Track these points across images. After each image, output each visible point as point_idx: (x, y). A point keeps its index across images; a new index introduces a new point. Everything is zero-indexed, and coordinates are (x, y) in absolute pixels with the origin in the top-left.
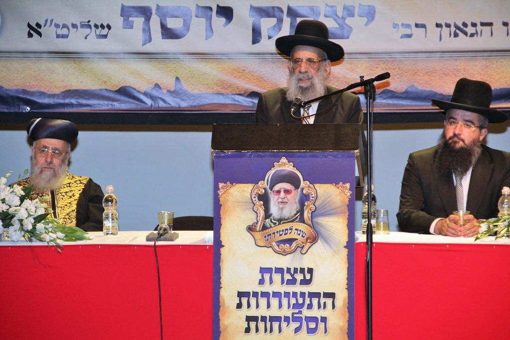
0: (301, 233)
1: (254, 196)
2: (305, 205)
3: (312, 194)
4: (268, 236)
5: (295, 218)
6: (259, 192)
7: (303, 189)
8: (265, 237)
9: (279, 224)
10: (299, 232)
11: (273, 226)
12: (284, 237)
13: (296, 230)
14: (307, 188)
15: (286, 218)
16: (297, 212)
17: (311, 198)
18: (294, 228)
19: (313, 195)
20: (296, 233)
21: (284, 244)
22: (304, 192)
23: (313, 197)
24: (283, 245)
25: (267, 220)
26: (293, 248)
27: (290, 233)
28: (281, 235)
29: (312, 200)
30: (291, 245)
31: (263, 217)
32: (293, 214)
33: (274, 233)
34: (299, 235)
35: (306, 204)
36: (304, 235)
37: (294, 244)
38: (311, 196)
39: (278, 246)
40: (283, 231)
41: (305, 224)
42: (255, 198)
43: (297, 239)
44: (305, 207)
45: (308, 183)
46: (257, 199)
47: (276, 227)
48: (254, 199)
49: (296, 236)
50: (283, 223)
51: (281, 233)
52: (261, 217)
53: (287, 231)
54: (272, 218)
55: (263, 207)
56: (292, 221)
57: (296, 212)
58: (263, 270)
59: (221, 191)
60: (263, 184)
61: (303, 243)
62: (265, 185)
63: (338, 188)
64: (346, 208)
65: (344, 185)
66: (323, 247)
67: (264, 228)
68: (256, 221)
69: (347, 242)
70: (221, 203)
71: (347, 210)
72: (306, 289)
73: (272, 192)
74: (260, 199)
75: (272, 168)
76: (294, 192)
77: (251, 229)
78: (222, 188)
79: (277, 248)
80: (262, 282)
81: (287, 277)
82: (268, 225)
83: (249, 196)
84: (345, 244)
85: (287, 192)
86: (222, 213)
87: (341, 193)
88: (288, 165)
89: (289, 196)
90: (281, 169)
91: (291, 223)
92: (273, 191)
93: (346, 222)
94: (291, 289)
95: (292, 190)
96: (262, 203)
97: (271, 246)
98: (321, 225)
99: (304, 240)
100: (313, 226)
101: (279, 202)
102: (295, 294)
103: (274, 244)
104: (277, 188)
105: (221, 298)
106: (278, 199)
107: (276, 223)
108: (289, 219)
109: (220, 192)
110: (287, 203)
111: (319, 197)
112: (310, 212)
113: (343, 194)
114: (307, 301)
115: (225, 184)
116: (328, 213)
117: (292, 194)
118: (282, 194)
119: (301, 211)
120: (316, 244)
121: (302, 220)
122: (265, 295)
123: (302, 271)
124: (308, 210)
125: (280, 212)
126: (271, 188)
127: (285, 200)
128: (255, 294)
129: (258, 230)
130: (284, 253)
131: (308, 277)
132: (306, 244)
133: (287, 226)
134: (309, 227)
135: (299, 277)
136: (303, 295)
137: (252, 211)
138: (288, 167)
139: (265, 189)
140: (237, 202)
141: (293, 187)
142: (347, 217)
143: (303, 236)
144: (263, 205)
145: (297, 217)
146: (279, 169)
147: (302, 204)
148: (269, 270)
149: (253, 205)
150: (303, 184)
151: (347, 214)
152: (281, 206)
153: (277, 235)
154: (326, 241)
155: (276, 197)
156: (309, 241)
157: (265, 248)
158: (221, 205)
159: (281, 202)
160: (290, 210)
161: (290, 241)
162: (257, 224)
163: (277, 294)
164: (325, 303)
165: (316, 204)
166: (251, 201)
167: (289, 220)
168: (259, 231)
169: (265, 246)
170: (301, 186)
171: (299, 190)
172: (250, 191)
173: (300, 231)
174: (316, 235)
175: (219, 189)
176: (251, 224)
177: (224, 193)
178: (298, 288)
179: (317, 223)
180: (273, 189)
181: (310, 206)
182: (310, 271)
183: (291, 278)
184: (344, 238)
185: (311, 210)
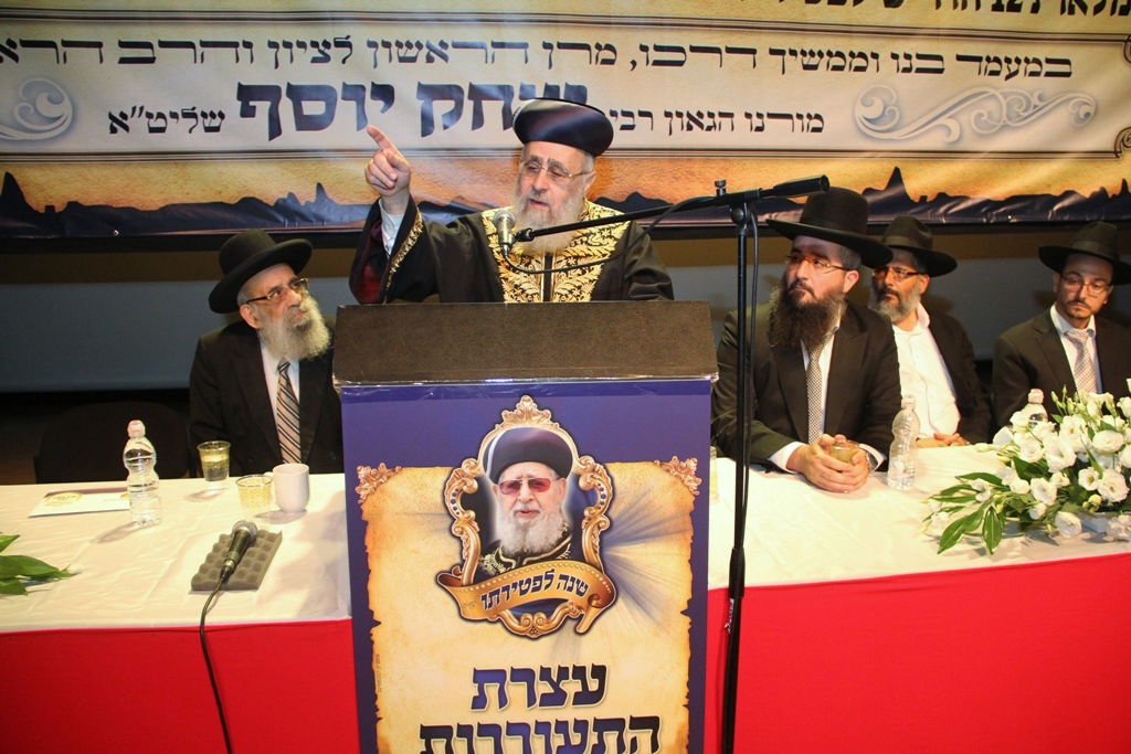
0: (575, 585)
1: (452, 498)
2: (584, 517)
3: (602, 490)
4: (492, 595)
5: (558, 548)
6: (465, 488)
7: (577, 477)
8: (484, 598)
9: (519, 565)
10: (569, 584)
11: (502, 570)
12: (531, 597)
13: (562, 577)
14: (589, 475)
15: (536, 550)
16: (565, 535)
17: (600, 500)
18: (556, 575)
19: (605, 492)
20: (562, 586)
21: (533, 614)
22: (582, 483)
23: (603, 497)
24: (530, 616)
25: (488, 557)
26: (555, 622)
27: (547, 587)
28: (523, 592)
29: (602, 503)
30: (549, 614)
31: (476, 552)
32: (553, 540)
33: (506, 588)
34: (570, 589)
35: (586, 513)
36: (582, 590)
37: (558, 613)
38: (599, 494)
39: (518, 618)
40: (528, 581)
41: (585, 562)
42: (453, 502)
43: (566, 601)
44: (585, 521)
45: (591, 460)
46: (458, 504)
47: (510, 574)
48: (451, 506)
49: (562, 594)
50: (529, 563)
51: (524, 587)
52: (472, 551)
53: (538, 583)
54: (500, 553)
55: (475, 524)
56: (553, 558)
57: (560, 536)
58: (481, 677)
59: (364, 486)
60: (474, 469)
61: (580, 608)
62: (480, 470)
63: (668, 471)
64: (688, 519)
65: (683, 464)
66: (630, 616)
67: (481, 576)
68: (458, 561)
69: (689, 602)
70: (365, 516)
71: (689, 525)
72: (588, 713)
73: (498, 486)
74: (466, 506)
75: (497, 426)
76: (555, 485)
77: (445, 580)
78: (367, 479)
79: (514, 623)
80: (479, 702)
81: (543, 688)
82: (490, 569)
83: (439, 499)
84: (685, 607)
85: (536, 485)
86: (369, 541)
87: (674, 483)
88: (539, 417)
89: (542, 496)
90: (520, 426)
91: (550, 563)
92: (502, 484)
93: (686, 553)
94: (551, 715)
95: (548, 480)
96: (472, 514)
97: (499, 621)
98: (626, 565)
99: (582, 600)
100: (604, 568)
101: (516, 512)
102: (562, 726)
103: (507, 613)
104: (510, 475)
105: (379, 742)
106: (514, 504)
107: (511, 564)
108: (542, 553)
109: (363, 490)
110: (537, 512)
111: (618, 496)
112: (597, 533)
113: (680, 485)
114: (593, 739)
115: (374, 470)
116: (644, 533)
117: (550, 491)
118: (525, 491)
119: (575, 532)
120: (614, 609)
121: (577, 555)
122: (489, 730)
123: (579, 672)
124: (593, 530)
125: (519, 537)
126: (496, 477)
127: (533, 506)
128: (465, 731)
129: (464, 582)
130: (533, 635)
131: (593, 685)
132: (587, 611)
133: (540, 569)
134: (594, 571)
135: (571, 687)
136: (581, 726)
137: (447, 534)
138: (539, 421)
139: (479, 479)
140: (406, 514)
141: (553, 472)
142: (691, 541)
143: (579, 593)
144: (476, 520)
145: (565, 546)
146: (514, 426)
147: (576, 516)
148: (497, 676)
149: (449, 521)
150: (577, 464)
151: (689, 534)
152: (522, 521)
153: (514, 593)
154: (637, 600)
155: (509, 499)
156: (594, 603)
157: (485, 624)
158: (366, 523)
159: (523, 512)
160: (547, 529)
161: (548, 606)
162: (462, 566)
163: (516, 729)
164: (634, 741)
165: (611, 513)
166: (443, 511)
167: (543, 556)
168: (469, 585)
169: (486, 620)
170: (573, 470)
171: (569, 479)
172: (441, 487)
173: (573, 579)
174: (612, 590)
175: (358, 483)
176: (446, 567)
177: (372, 493)
178: (569, 713)
179: (615, 559)
180: (501, 480)
181: (596, 518)
182: (600, 672)
183: (552, 691)
184: (681, 593)
185: (599, 528)
